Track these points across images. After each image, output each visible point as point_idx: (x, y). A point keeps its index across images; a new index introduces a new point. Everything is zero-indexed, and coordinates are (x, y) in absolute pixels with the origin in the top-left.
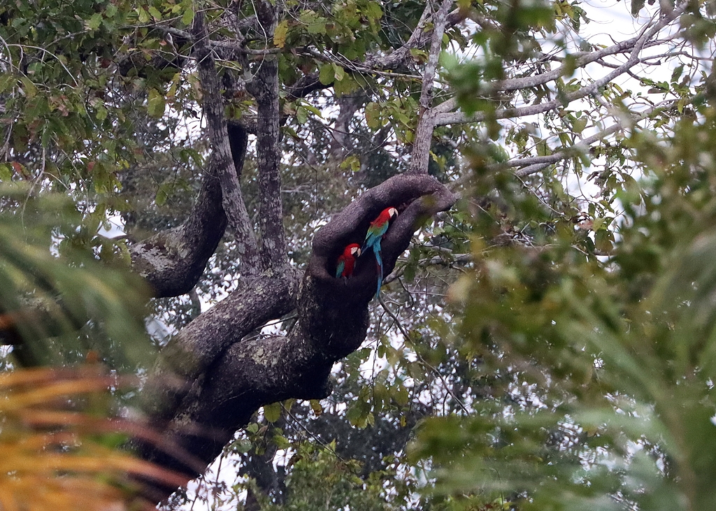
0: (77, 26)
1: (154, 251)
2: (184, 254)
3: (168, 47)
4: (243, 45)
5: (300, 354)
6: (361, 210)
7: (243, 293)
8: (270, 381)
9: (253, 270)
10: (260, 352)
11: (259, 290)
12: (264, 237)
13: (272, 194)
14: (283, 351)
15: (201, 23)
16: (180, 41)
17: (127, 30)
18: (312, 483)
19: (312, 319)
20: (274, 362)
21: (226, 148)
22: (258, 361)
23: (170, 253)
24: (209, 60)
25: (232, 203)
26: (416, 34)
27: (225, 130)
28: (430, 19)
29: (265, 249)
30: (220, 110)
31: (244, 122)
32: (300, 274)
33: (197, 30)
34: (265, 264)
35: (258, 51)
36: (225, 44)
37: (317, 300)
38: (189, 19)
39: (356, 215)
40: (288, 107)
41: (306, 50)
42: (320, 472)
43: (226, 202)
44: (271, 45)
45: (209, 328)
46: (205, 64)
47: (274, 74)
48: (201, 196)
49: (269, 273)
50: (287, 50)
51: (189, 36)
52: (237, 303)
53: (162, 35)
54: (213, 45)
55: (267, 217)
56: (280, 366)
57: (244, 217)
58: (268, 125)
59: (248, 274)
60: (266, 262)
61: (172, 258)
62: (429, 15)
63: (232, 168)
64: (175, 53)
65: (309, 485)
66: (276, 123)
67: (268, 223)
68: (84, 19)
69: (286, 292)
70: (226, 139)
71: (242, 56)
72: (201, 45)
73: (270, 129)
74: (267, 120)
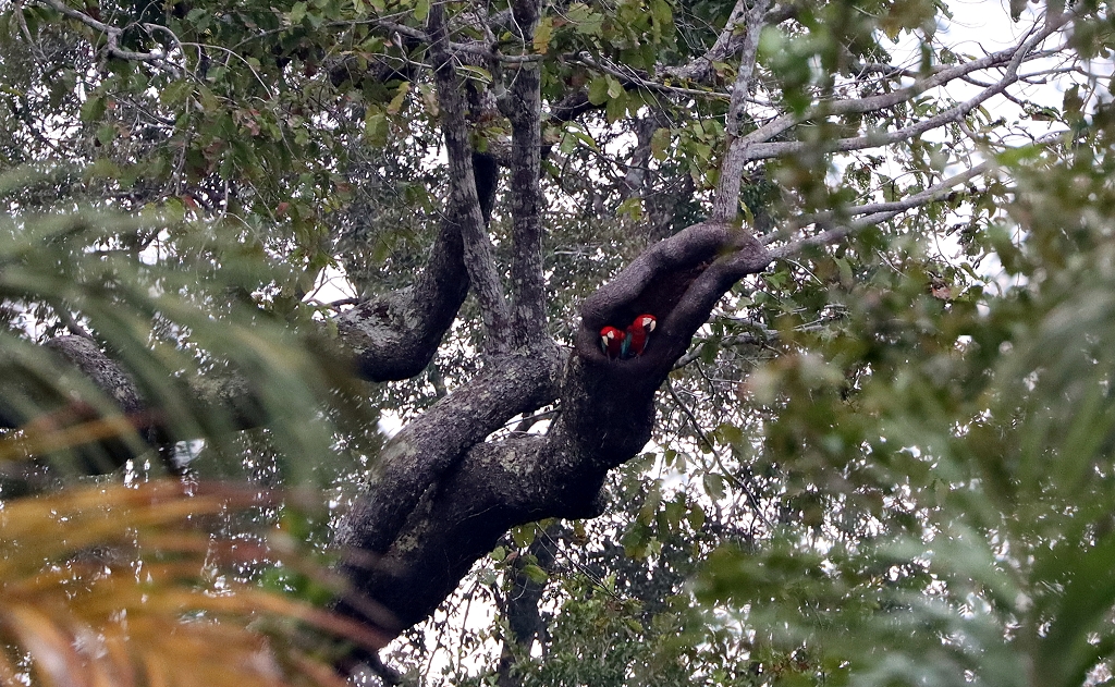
0: (272, 22)
1: (373, 319)
2: (412, 324)
3: (395, 50)
4: (494, 48)
5: (564, 458)
6: (648, 269)
7: (490, 377)
8: (523, 494)
9: (503, 347)
10: (511, 455)
11: (511, 373)
12: (519, 303)
13: (529, 248)
14: (542, 455)
15: (439, 20)
16: (412, 43)
17: (342, 27)
18: (583, 629)
19: (580, 412)
20: (529, 469)
21: (470, 184)
22: (507, 467)
23: (395, 322)
24: (448, 68)
25: (476, 258)
26: (723, 39)
27: (470, 160)
28: (742, 19)
29: (519, 320)
30: (463, 135)
31: (495, 151)
32: (565, 354)
33: (434, 28)
34: (519, 339)
35: (514, 58)
36: (471, 48)
37: (587, 389)
38: (423, 13)
39: (640, 277)
40: (551, 132)
41: (577, 57)
42: (593, 615)
43: (469, 256)
44: (531, 50)
45: (443, 422)
46: (445, 74)
47: (534, 88)
48: (436, 248)
49: (525, 352)
50: (551, 57)
51: (422, 36)
52: (481, 391)
53: (387, 34)
54: (454, 49)
55: (523, 277)
56: (537, 475)
57: (492, 277)
58: (525, 156)
59: (496, 352)
60: (521, 337)
61: (397, 329)
62: (741, 14)
63: (477, 212)
64: (404, 59)
65: (579, 632)
66: (536, 154)
67: (525, 285)
68: (282, 11)
69: (545, 377)
70: (471, 174)
71: (492, 63)
72: (438, 48)
73: (528, 161)
74: (524, 149)
